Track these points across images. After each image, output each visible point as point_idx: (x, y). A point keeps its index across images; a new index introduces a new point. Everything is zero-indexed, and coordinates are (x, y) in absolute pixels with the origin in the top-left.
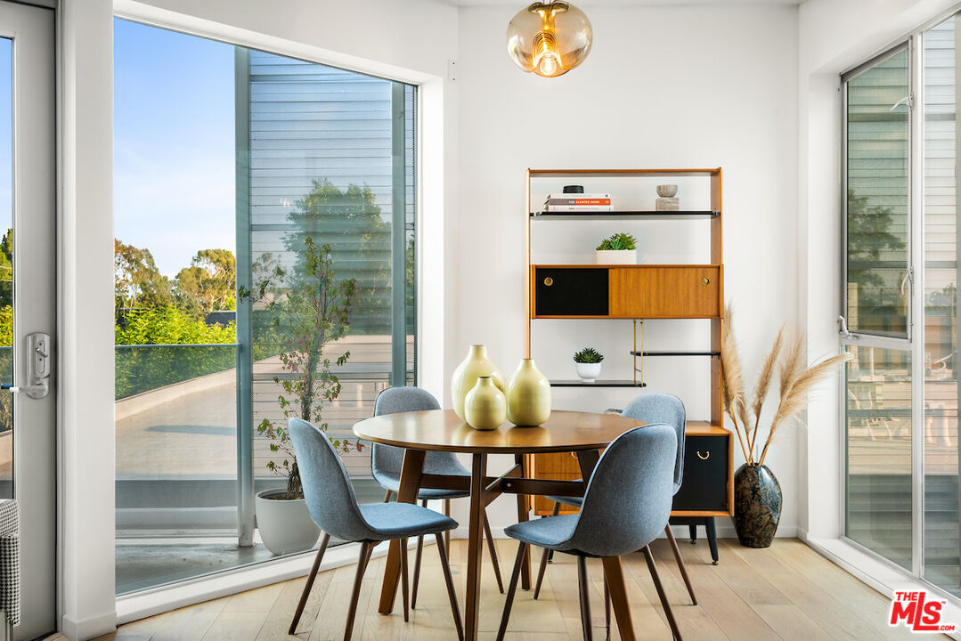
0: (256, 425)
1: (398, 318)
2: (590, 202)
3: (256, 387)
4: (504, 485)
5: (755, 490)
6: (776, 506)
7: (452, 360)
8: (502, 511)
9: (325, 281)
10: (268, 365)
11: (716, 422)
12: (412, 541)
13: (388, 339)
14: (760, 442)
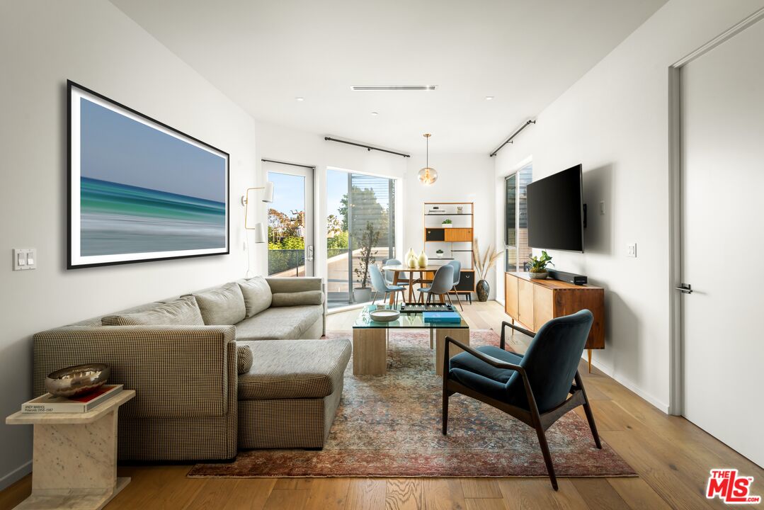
0: (353, 270)
1: (389, 241)
2: (440, 211)
3: (353, 260)
4: (417, 281)
5: (482, 287)
6: (488, 291)
7: (405, 251)
8: (417, 286)
9: (372, 232)
10: (356, 252)
11: (472, 269)
12: (396, 292)
13: (387, 249)
14: (484, 274)
